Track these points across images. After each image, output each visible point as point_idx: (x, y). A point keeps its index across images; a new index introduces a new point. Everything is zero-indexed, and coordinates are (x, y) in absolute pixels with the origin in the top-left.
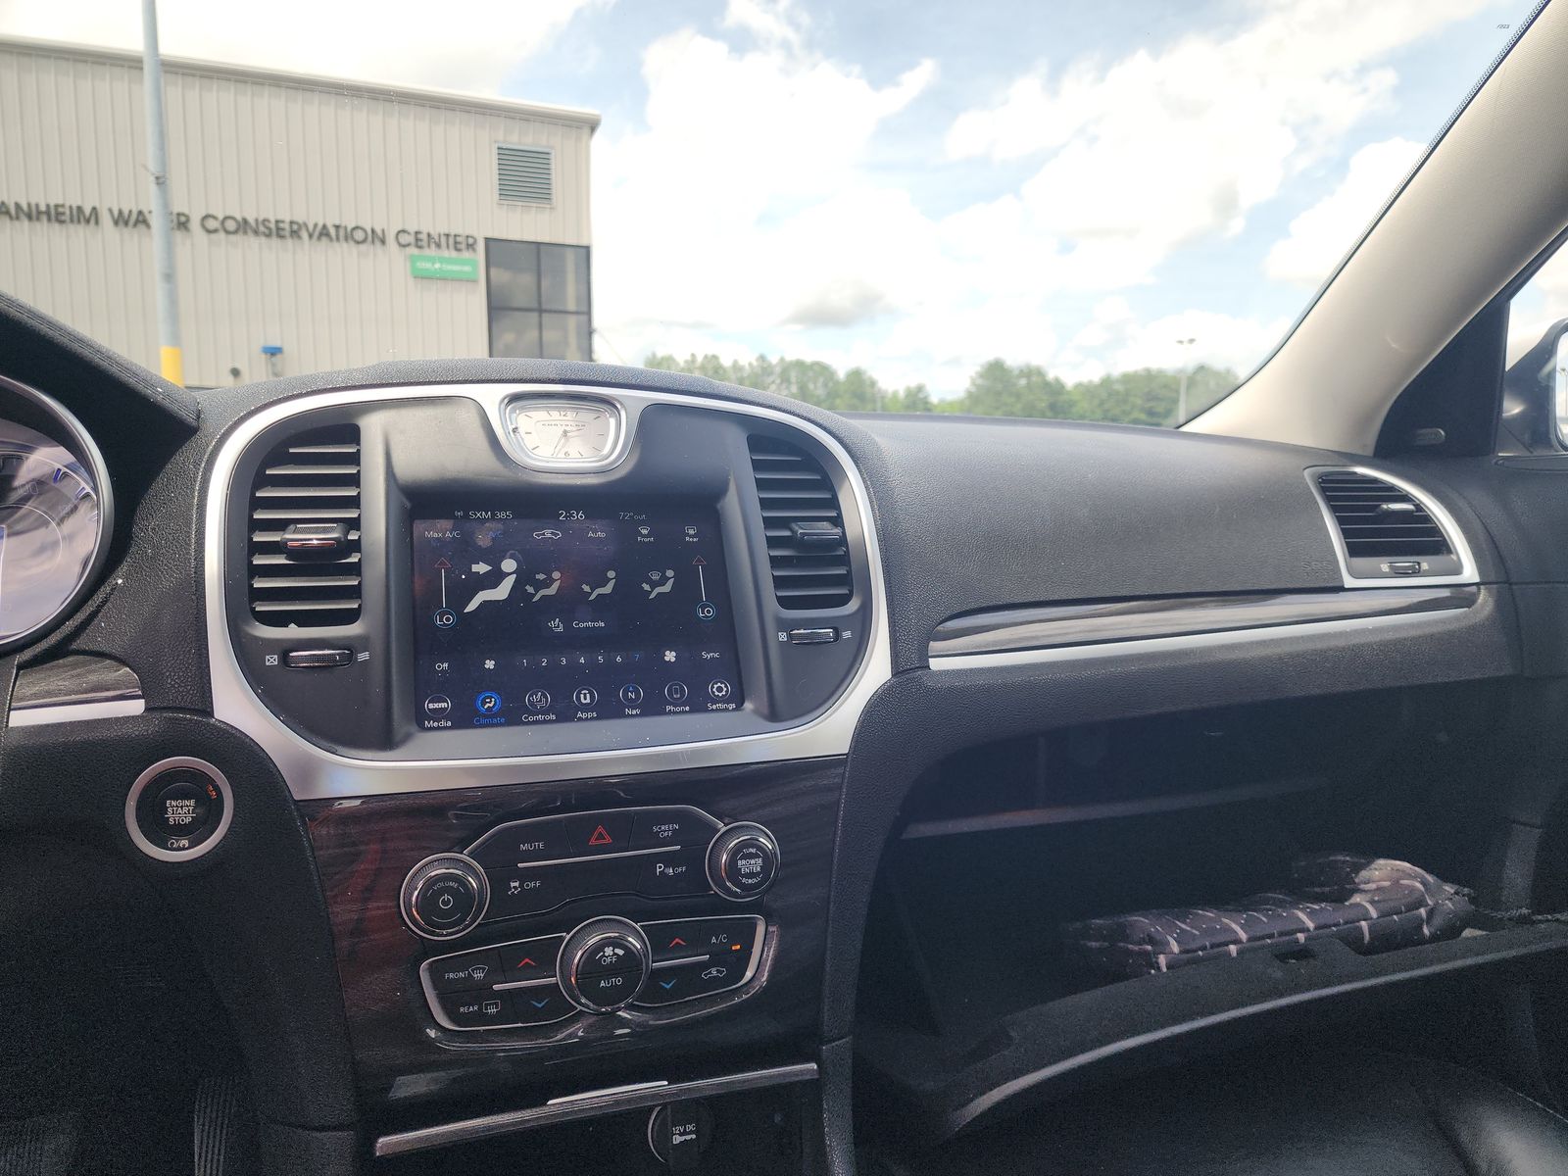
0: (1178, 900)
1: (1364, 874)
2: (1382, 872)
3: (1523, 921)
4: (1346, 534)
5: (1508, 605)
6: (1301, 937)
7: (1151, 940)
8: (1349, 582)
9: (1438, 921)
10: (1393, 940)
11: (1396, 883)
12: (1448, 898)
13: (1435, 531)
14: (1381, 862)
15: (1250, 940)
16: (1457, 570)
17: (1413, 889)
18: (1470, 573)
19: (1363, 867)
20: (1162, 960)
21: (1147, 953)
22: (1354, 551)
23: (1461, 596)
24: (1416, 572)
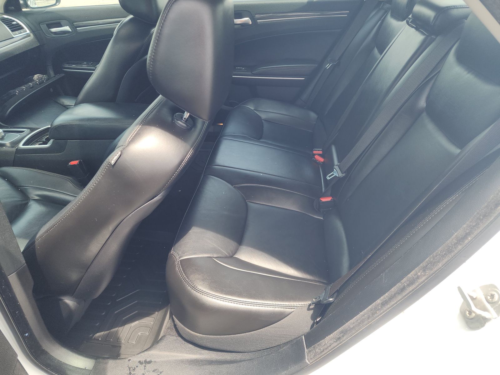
0: (14, 88)
1: (34, 78)
2: (36, 77)
3: (54, 77)
4: (10, 29)
5: (35, 35)
6: (31, 86)
7: (14, 92)
8: (14, 36)
9: (45, 80)
10: (41, 83)
11: (38, 77)
12: (45, 77)
13: (20, 26)
14: (35, 75)
15: (26, 88)
16: (26, 31)
17: (41, 77)
18: (28, 32)
19: (33, 77)
20: (17, 94)
21: (14, 94)
22: (12, 31)
23: (28, 36)
24: (21, 33)
